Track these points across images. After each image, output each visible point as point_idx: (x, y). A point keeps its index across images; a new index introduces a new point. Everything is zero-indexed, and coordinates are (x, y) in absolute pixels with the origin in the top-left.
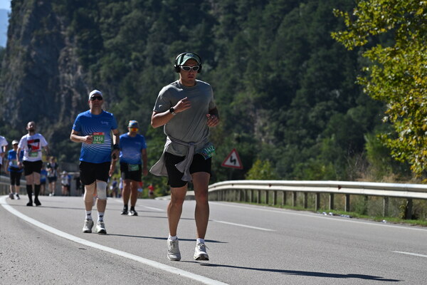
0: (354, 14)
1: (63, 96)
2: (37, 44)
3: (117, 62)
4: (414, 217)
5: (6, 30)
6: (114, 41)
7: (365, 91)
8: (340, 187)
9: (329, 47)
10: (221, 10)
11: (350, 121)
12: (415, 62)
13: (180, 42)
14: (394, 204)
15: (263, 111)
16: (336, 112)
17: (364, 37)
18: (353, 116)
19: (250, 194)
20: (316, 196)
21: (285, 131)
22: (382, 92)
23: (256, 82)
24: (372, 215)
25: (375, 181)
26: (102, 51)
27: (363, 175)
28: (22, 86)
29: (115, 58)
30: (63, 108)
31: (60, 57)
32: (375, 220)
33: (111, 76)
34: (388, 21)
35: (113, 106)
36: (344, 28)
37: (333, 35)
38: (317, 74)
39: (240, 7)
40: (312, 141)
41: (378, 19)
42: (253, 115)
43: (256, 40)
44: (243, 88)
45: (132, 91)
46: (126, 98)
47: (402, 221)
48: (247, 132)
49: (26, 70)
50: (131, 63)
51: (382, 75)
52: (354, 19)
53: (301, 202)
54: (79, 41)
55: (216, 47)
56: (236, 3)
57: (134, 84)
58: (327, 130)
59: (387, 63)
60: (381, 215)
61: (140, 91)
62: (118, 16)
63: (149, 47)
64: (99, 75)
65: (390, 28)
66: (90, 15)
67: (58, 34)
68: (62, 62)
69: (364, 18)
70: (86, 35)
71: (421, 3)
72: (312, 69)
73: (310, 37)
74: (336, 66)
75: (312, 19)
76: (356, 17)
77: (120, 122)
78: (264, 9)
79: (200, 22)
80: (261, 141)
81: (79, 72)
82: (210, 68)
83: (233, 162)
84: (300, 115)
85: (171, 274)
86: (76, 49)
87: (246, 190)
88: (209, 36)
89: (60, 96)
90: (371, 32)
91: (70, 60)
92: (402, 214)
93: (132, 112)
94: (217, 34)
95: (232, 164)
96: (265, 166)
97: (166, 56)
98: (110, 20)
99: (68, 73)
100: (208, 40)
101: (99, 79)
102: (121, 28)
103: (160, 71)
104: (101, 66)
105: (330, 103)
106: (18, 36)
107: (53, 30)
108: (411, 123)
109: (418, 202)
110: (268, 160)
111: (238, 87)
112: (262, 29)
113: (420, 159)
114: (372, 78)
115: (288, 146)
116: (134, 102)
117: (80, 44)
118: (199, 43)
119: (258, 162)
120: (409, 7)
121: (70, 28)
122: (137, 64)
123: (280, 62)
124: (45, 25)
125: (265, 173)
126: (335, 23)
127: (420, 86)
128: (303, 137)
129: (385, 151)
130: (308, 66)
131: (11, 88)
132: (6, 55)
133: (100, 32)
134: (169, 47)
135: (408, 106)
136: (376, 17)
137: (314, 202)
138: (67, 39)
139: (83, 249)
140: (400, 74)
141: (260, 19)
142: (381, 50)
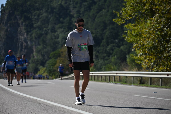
0: (121, 12)
1: (20, 44)
2: (10, 26)
3: (38, 32)
4: (143, 84)
6: (37, 24)
7: (125, 39)
8: (117, 73)
10: (75, 12)
11: (122, 51)
12: (143, 29)
13: (61, 24)
14: (136, 79)
16: (116, 48)
17: (124, 20)
18: (122, 49)
20: (109, 77)
21: (99, 55)
22: (131, 40)
24: (129, 83)
25: (129, 71)
26: (33, 28)
27: (125, 69)
28: (5, 41)
29: (38, 30)
30: (20, 49)
31: (18, 30)
32: (129, 85)
33: (37, 37)
34: (133, 14)
35: (38, 47)
37: (114, 20)
38: (109, 34)
39: (82, 11)
40: (108, 58)
41: (129, 14)
43: (87, 23)
45: (44, 42)
46: (42, 44)
47: (139, 85)
49: (6, 35)
50: (43, 32)
51: (131, 33)
53: (104, 79)
54: (25, 25)
56: (80, 10)
57: (45, 39)
58: (113, 54)
59: (133, 30)
60: (132, 83)
61: (47, 42)
63: (50, 27)
64: (32, 37)
65: (133, 17)
66: (29, 16)
67: (17, 23)
68: (19, 32)
69: (124, 14)
70: (27, 22)
71: (144, 8)
72: (107, 33)
73: (107, 21)
74: (116, 31)
75: (107, 15)
76: (121, 14)
77: (40, 53)
78: (90, 12)
79: (68, 17)
81: (25, 36)
84: (104, 49)
86: (24, 27)
88: (71, 22)
89: (18, 44)
90: (127, 19)
91: (22, 32)
92: (139, 82)
93: (44, 49)
97: (56, 29)
98: (36, 17)
99: (21, 36)
101: (32, 38)
102: (40, 20)
103: (54, 35)
104: (32, 33)
105: (114, 44)
106: (3, 23)
107: (16, 21)
108: (142, 51)
109: (145, 78)
112: (90, 19)
113: (145, 63)
114: (128, 35)
115: (100, 60)
116: (45, 46)
118: (68, 24)
120: (140, 9)
121: (22, 20)
122: (45, 32)
123: (96, 30)
124: (13, 19)
125: (92, 70)
126: (115, 16)
127: (145, 37)
128: (104, 57)
129: (133, 61)
130: (106, 32)
131: (1, 42)
133: (32, 22)
134: (57, 26)
135: (140, 45)
136: (128, 13)
137: (108, 79)
138: (21, 24)
139: (23, 97)
140: (138, 33)
141: (89, 15)
142: (131, 25)
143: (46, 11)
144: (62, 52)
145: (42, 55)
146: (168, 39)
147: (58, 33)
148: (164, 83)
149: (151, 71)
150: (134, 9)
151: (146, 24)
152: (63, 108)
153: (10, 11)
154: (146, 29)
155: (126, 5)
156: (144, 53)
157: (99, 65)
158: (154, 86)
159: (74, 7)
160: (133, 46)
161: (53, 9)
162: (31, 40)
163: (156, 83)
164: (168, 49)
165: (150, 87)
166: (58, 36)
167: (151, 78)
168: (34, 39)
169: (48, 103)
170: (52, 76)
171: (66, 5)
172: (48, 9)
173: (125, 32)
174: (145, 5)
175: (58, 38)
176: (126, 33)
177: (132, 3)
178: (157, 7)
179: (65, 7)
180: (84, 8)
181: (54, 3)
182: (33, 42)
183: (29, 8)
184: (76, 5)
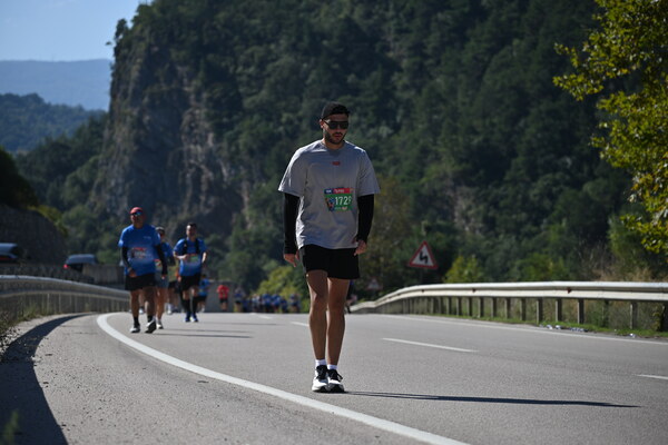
0: (584, 50)
1: (188, 175)
2: (152, 106)
3: (262, 128)
5: (108, 88)
6: (257, 98)
7: (602, 156)
8: (570, 290)
10: (404, 52)
11: (587, 200)
13: (349, 97)
14: (646, 310)
15: (465, 189)
16: (567, 189)
17: (598, 82)
18: (590, 193)
19: (447, 303)
20: (538, 303)
21: (498, 216)
22: (627, 157)
23: (456, 149)
24: (617, 328)
25: (618, 280)
26: (241, 113)
27: (601, 273)
28: (131, 163)
29: (260, 121)
30: (189, 194)
31: (184, 122)
32: (618, 334)
33: (255, 147)
34: (631, 58)
35: (259, 188)
36: (574, 71)
37: (556, 80)
38: (539, 135)
39: (430, 46)
40: (534, 229)
41: (617, 57)
42: (452, 195)
43: (453, 91)
44: (438, 158)
46: (275, 176)
47: (661, 334)
48: (444, 219)
49: (137, 141)
50: (281, 129)
51: (626, 133)
52: (585, 56)
53: (518, 312)
54: (210, 99)
55: (398, 102)
56: (425, 41)
58: (555, 214)
59: (633, 118)
60: (628, 327)
63: (305, 105)
64: (237, 146)
65: (634, 68)
66: (223, 64)
67: (180, 92)
68: (187, 129)
69: (598, 56)
70: (218, 91)
72: (532, 130)
73: (528, 85)
74: (566, 124)
75: (530, 61)
76: (587, 54)
77: (269, 209)
78: (463, 48)
79: (375, 69)
80: (464, 231)
81: (210, 142)
82: (390, 131)
83: (423, 259)
84: (518, 192)
86: (204, 110)
87: (442, 298)
88: (388, 88)
89: (184, 175)
90: (607, 74)
91: (197, 126)
92: (657, 324)
95: (423, 263)
96: (469, 265)
98: (252, 70)
99: (196, 143)
100: (387, 93)
101: (237, 152)
102: (267, 80)
104: (240, 133)
105: (558, 176)
106: (125, 95)
107: (173, 86)
110: (473, 256)
111: (430, 157)
112: (461, 76)
114: (612, 137)
115: (501, 236)
117: (211, 104)
118: (375, 98)
119: (460, 260)
121: (196, 83)
122: (289, 128)
123: (487, 122)
124: (162, 79)
125: (470, 274)
126: (561, 65)
128: (520, 225)
129: (635, 239)
130: (526, 126)
131: (116, 167)
132: (108, 122)
133: (237, 88)
135: (663, 177)
136: (613, 54)
137: (535, 312)
138: (192, 97)
139: (203, 381)
140: (652, 131)
141: (459, 62)
142: (624, 99)
143: (293, 48)
145: (274, 216)
150: (637, 37)
152: (361, 425)
153: (150, 46)
155: (605, 20)
157: (498, 258)
159: (401, 31)
160: (632, 184)
161: (317, 37)
162: (233, 161)
168: (246, 158)
169: (296, 404)
171: (371, 22)
172: (300, 39)
173: (600, 125)
176: (605, 132)
177: (630, 14)
179: (364, 29)
180: (438, 34)
181: (322, 14)
182: (241, 168)
183: (223, 36)
184: (408, 21)
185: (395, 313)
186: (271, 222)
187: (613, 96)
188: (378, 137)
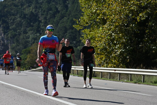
0: (79, 20)
3: (13, 33)
4: (95, 77)
6: (12, 27)
7: (82, 41)
8: (75, 68)
9: (72, 30)
10: (43, 19)
12: (96, 34)
13: (31, 27)
17: (82, 27)
18: (79, 49)
26: (9, 30)
29: (13, 32)
33: (12, 37)
34: (89, 22)
35: (12, 45)
36: (77, 24)
37: (74, 26)
38: (69, 37)
39: (48, 18)
41: (86, 22)
45: (17, 41)
46: (16, 43)
50: (17, 33)
51: (87, 37)
52: (79, 22)
54: (3, 27)
55: (41, 29)
56: (47, 17)
57: (18, 39)
59: (88, 34)
61: (20, 41)
62: (14, 20)
63: (22, 29)
64: (8, 36)
65: (89, 24)
66: (6, 20)
69: (82, 21)
70: (4, 25)
71: (98, 17)
73: (67, 26)
74: (74, 35)
75: (68, 22)
76: (80, 21)
77: (14, 49)
78: (54, 18)
79: (37, 22)
81: (3, 35)
82: (39, 35)
85: (27, 92)
86: (2, 29)
88: (39, 26)
90: (84, 25)
93: (17, 47)
94: (41, 25)
97: (27, 31)
98: (12, 21)
100: (39, 27)
101: (8, 37)
102: (15, 23)
103: (25, 35)
104: (9, 34)
109: (96, 72)
113: (97, 61)
114: (84, 38)
117: (3, 28)
118: (36, 28)
120: (95, 18)
121: (0, 23)
122: (19, 33)
123: (59, 33)
126: (74, 23)
127: (97, 40)
130: (67, 35)
133: (8, 24)
134: (28, 29)
136: (85, 21)
140: (92, 37)
141: (53, 21)
142: (87, 30)
143: (20, 17)
144: (32, 50)
145: (15, 51)
146: (116, 42)
147: (29, 34)
148: (112, 76)
149: (102, 67)
150: (90, 18)
151: (99, 30)
152: (36, 94)
154: (99, 34)
155: (84, 14)
156: (97, 53)
158: (104, 79)
159: (42, 15)
161: (25, 15)
162: (7, 39)
163: (105, 77)
164: (115, 50)
165: (101, 79)
166: (29, 36)
167: (102, 72)
168: (9, 38)
169: (22, 90)
170: (23, 68)
171: (36, 12)
172: (22, 15)
173: (82, 35)
174: (98, 15)
175: (29, 38)
177: (89, 13)
178: (108, 17)
179: (35, 14)
180: (50, 15)
181: (26, 10)
182: (9, 41)
183: (6, 14)
184: (44, 13)
185: (40, 71)
186: (14, 52)
187: (85, 29)
188: (37, 36)
